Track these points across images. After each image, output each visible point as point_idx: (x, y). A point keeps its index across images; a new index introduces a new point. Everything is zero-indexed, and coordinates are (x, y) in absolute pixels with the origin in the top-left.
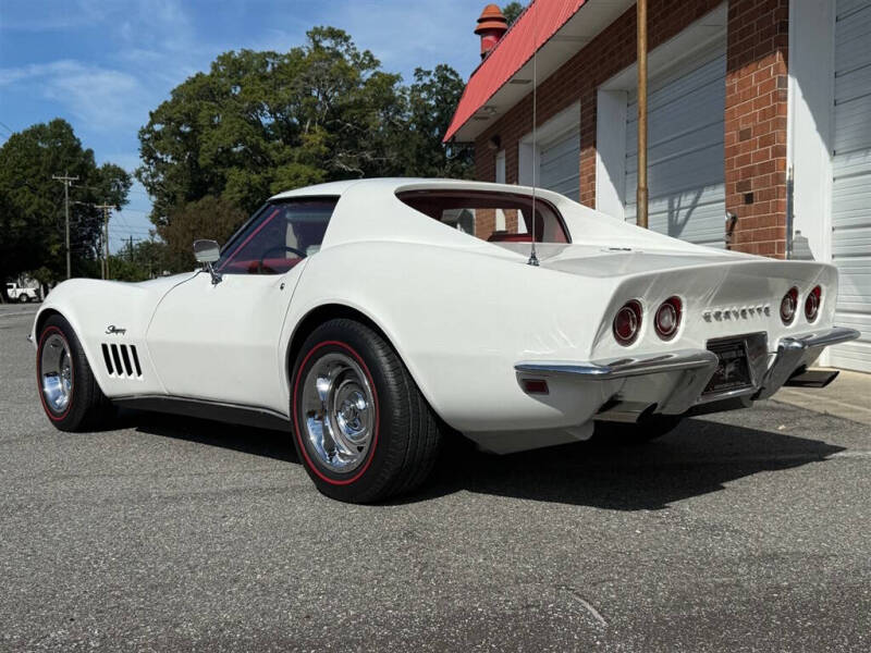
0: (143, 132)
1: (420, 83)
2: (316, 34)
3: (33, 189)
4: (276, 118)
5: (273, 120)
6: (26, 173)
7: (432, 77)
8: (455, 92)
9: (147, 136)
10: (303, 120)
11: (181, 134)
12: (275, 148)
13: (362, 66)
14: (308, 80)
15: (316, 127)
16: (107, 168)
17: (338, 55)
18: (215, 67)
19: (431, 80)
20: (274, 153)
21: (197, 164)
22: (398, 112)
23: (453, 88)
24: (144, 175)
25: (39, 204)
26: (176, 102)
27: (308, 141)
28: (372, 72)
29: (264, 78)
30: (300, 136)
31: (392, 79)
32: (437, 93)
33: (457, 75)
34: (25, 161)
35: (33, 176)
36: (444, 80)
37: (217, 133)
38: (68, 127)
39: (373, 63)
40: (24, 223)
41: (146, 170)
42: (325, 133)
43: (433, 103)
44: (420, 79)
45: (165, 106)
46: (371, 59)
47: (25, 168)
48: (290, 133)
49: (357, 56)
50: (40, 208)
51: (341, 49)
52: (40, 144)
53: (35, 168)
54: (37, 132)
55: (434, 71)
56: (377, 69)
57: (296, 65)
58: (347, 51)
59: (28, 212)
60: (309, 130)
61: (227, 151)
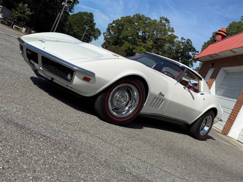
0: (110, 24)
1: (181, 41)
2: (162, 18)
3: (78, 26)
4: (143, 34)
5: (142, 34)
6: (79, 22)
7: (185, 41)
8: (189, 47)
9: (110, 26)
10: (149, 38)
11: (119, 28)
12: (139, 41)
13: (170, 31)
14: (155, 28)
15: (151, 41)
16: (97, 29)
17: (165, 26)
18: (134, 16)
19: (185, 42)
20: (138, 42)
21: (119, 37)
22: (173, 46)
23: (189, 46)
24: (105, 34)
25: (78, 30)
26: (121, 20)
27: (148, 43)
28: (171, 33)
29: (144, 23)
30: (146, 41)
31: (175, 37)
32: (185, 45)
33: (191, 43)
34: (79, 19)
35: (80, 23)
36: (188, 43)
37: (127, 32)
38: (93, 15)
39: (173, 31)
40: (73, 33)
41: (106, 33)
42: (153, 43)
43: (182, 47)
44: (182, 40)
45: (118, 20)
46: (173, 30)
47: (79, 21)
48: (144, 39)
49: (170, 28)
50: (78, 31)
51: (166, 25)
52: (85, 17)
53: (81, 22)
54: (86, 14)
55: (186, 40)
56: (173, 33)
57: (154, 23)
58: (168, 25)
59: (75, 31)
60: (149, 41)
61: (127, 37)
